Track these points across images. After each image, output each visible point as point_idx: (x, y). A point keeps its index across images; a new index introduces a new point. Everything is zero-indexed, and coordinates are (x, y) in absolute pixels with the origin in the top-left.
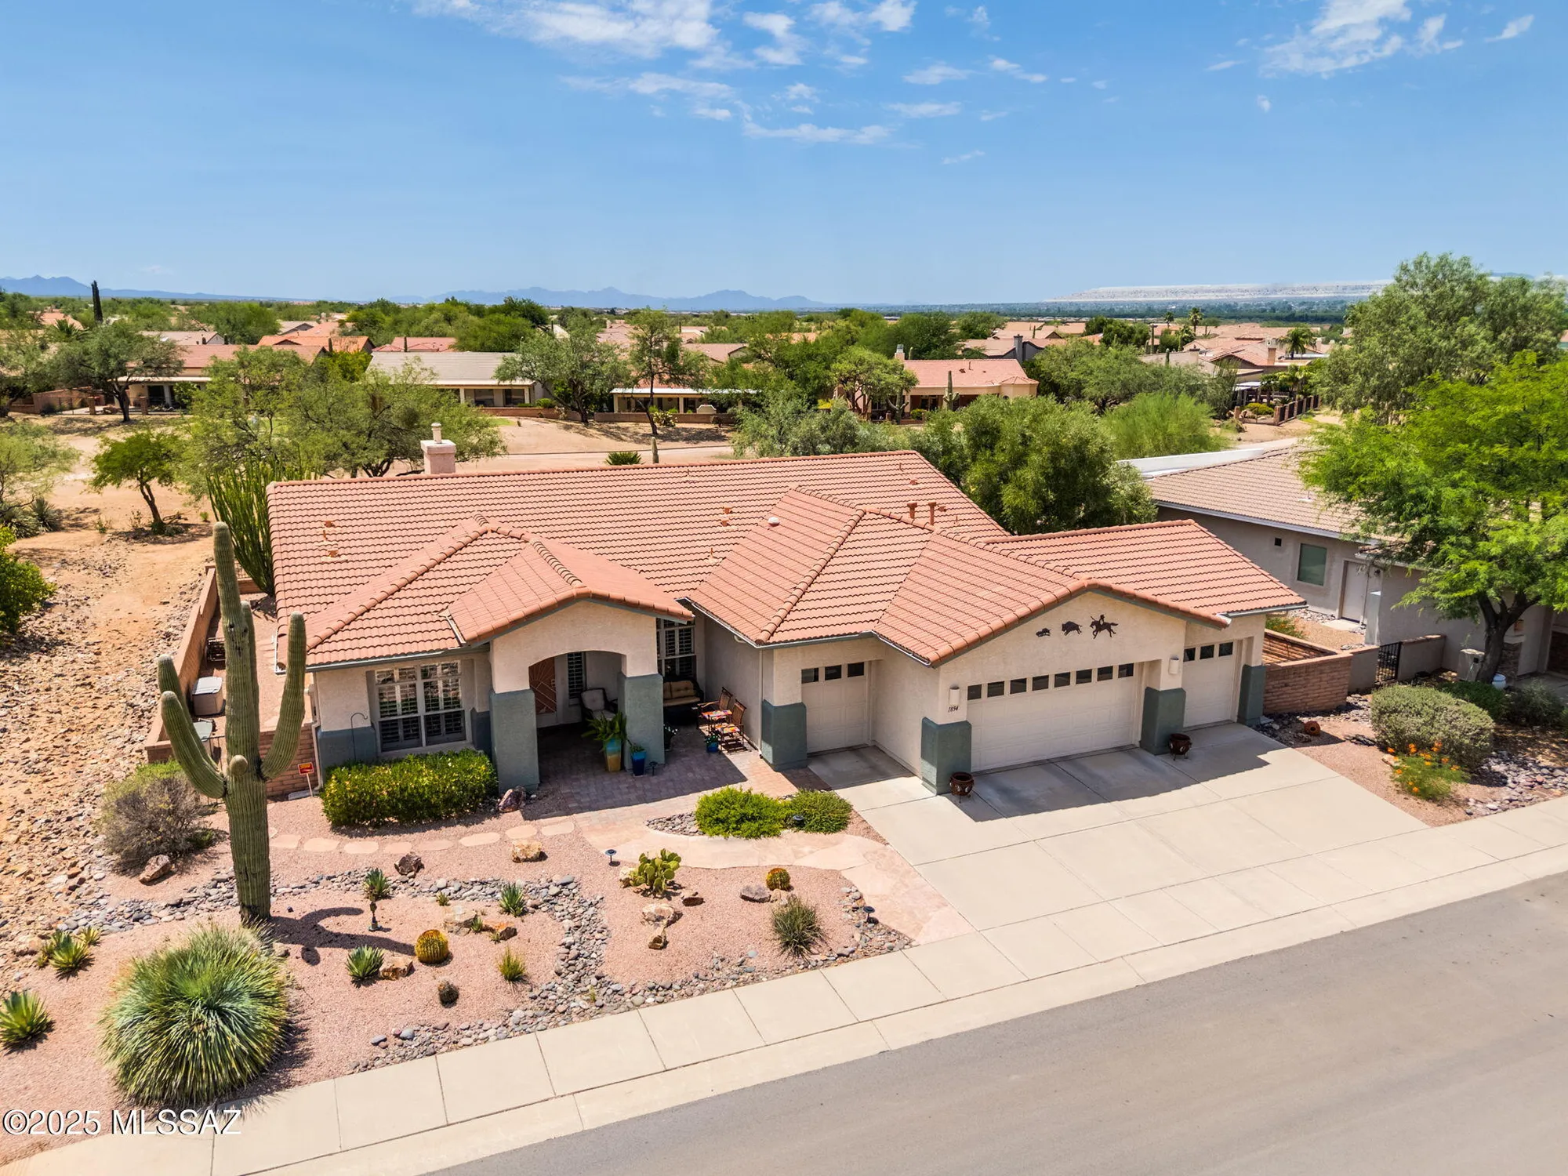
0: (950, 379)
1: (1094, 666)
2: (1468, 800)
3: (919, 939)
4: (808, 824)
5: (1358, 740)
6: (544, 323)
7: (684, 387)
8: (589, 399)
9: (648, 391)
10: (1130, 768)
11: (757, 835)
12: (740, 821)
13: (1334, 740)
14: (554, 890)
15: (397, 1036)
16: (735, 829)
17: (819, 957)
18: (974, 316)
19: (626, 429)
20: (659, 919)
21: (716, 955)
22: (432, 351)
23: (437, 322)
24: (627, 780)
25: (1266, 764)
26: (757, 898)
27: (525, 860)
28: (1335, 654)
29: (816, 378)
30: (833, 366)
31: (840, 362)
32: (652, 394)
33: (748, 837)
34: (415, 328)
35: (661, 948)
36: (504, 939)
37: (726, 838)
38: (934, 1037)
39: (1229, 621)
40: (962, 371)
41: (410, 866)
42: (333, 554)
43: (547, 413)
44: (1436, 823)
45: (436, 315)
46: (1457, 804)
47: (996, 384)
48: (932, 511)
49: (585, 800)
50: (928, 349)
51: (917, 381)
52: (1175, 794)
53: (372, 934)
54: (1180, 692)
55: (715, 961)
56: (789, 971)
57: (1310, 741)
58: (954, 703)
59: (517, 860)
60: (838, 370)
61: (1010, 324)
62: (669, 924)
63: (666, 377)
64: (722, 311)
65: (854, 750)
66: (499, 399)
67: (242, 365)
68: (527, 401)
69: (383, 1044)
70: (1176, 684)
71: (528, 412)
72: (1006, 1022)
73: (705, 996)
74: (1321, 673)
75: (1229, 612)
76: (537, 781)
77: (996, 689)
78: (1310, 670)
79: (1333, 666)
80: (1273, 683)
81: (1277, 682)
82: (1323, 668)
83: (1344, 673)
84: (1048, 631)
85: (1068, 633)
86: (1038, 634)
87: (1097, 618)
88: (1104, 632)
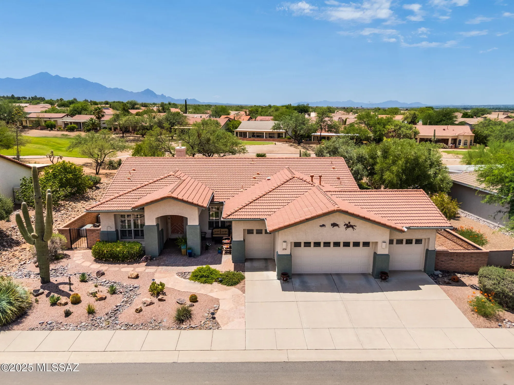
0: (435, 132)
1: (342, 241)
2: (504, 320)
3: (223, 327)
4: (223, 282)
5: (472, 287)
6: (308, 112)
7: (332, 133)
8: (302, 137)
9: (319, 134)
10: (362, 282)
11: (205, 282)
12: (201, 277)
13: (464, 285)
14: (132, 288)
15: (47, 323)
16: (199, 279)
17: (185, 326)
18: (478, 110)
19: (311, 147)
20: (145, 303)
21: (154, 318)
22: (267, 120)
23: (273, 111)
24: (186, 258)
25: (421, 289)
26: (180, 303)
27: (131, 278)
28: (482, 250)
29: (379, 131)
30: (386, 127)
31: (389, 125)
32: (321, 135)
33: (201, 283)
34: (266, 114)
35: (138, 313)
36: (99, 300)
37: (195, 281)
38: (195, 361)
39: (406, 230)
40: (444, 130)
41: (101, 274)
42: (129, 179)
43: (288, 140)
44: (478, 326)
45: (272, 109)
46: (498, 320)
47: (457, 135)
48: (320, 179)
49: (167, 262)
50: (441, 121)
51: (419, 133)
52: (370, 294)
53: (68, 292)
54: (387, 256)
55: (152, 320)
56: (172, 328)
57: (450, 284)
58: (284, 247)
59: (129, 277)
60: (387, 128)
61: (493, 113)
62: (147, 305)
63: (327, 130)
64: (378, 108)
65: (266, 260)
66: (276, 136)
67: (203, 124)
68: (284, 137)
69: (41, 324)
70: (386, 252)
71: (283, 140)
72: (224, 363)
73: (140, 331)
74: (472, 257)
75: (411, 227)
76: (158, 254)
77: (307, 244)
78: (465, 255)
79: (478, 255)
80: (445, 258)
81: (447, 258)
82: (472, 255)
83: (484, 258)
84: (325, 225)
85: (333, 227)
86: (320, 226)
87: (347, 223)
88: (351, 228)
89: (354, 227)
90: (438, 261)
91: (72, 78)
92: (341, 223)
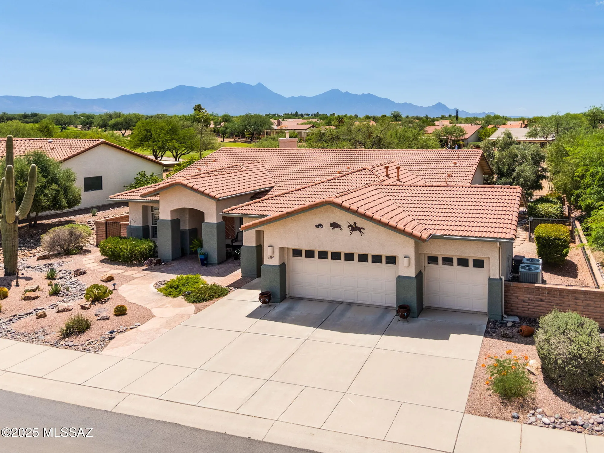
3: (103, 352)
27: (102, 281)
41: (79, 273)
42: (199, 169)
48: (399, 171)
57: (511, 338)
58: (270, 254)
59: (100, 280)
62: (59, 312)
70: (408, 273)
74: (576, 299)
75: (446, 235)
76: (171, 259)
77: (310, 254)
78: (564, 294)
79: (588, 296)
80: (529, 296)
81: (533, 296)
82: (577, 295)
83: (600, 303)
84: (322, 225)
85: (334, 228)
86: (316, 226)
87: (352, 224)
88: (357, 232)
89: (362, 230)
90: (517, 300)
91: (361, 94)
92: (344, 225)
